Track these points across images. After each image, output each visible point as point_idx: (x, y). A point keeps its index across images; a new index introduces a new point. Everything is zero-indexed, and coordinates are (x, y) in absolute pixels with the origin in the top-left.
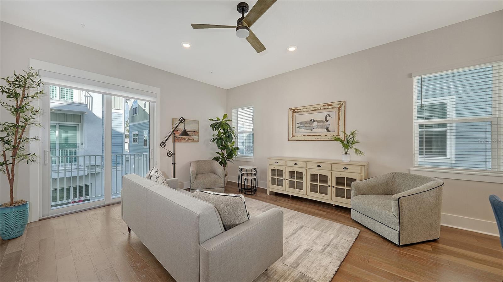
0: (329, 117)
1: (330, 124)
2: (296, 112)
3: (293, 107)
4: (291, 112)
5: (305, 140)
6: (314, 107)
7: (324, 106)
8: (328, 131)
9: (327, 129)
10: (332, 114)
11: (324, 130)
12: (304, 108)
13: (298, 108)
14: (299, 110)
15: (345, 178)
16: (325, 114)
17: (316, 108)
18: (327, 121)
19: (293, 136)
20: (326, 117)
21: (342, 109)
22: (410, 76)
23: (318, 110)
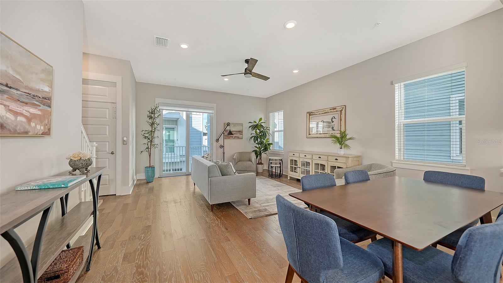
0: (334, 118)
1: (334, 125)
2: (311, 115)
3: (309, 111)
4: (308, 115)
5: (317, 138)
6: (324, 111)
7: (331, 109)
8: (334, 130)
9: (333, 128)
10: (336, 116)
11: (331, 129)
12: (317, 111)
13: (313, 112)
14: (313, 114)
15: (336, 167)
16: (332, 116)
17: (325, 112)
18: (333, 122)
19: (309, 134)
20: (332, 119)
21: (343, 112)
22: (392, 83)
23: (327, 113)
